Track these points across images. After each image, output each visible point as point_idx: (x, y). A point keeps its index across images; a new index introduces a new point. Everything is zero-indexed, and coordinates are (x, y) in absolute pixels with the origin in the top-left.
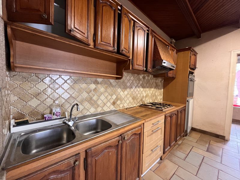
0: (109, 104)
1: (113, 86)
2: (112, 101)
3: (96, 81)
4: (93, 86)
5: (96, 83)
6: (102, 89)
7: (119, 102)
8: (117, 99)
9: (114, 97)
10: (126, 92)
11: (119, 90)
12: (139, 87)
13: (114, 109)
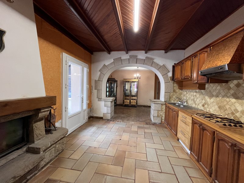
0: (201, 105)
1: (203, 94)
2: (202, 104)
3: (196, 91)
4: (195, 94)
5: (196, 92)
6: (198, 96)
7: (206, 106)
8: (205, 104)
9: (204, 101)
10: (212, 100)
11: (207, 97)
12: (228, 97)
13: (203, 109)
